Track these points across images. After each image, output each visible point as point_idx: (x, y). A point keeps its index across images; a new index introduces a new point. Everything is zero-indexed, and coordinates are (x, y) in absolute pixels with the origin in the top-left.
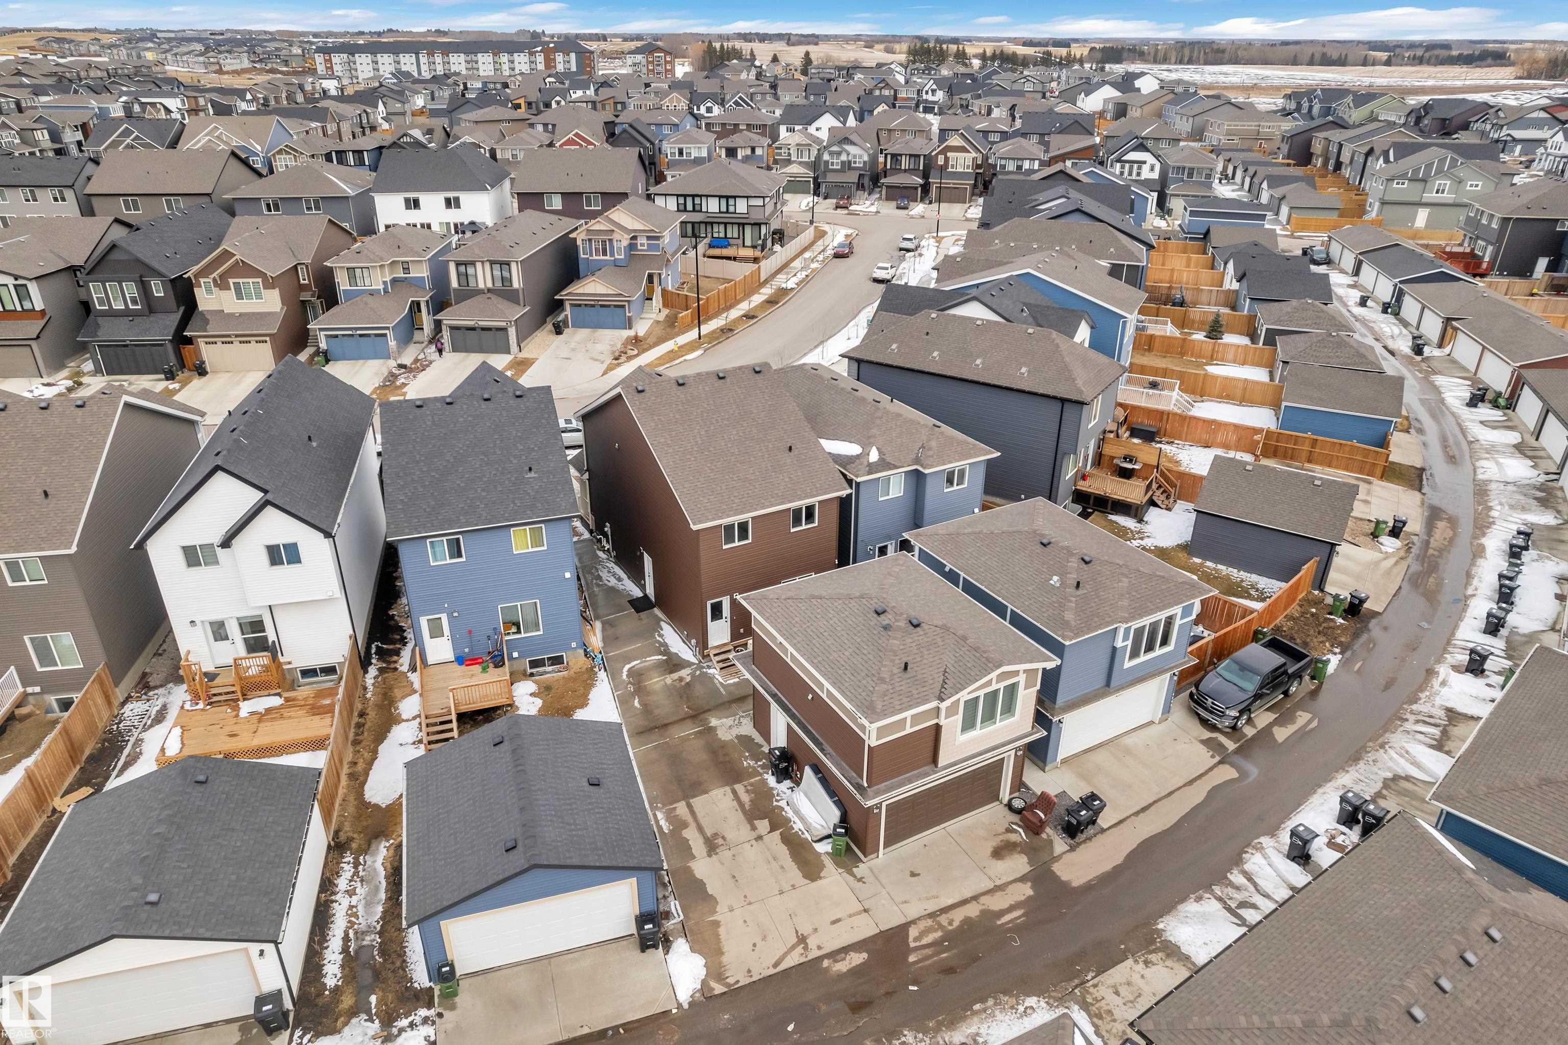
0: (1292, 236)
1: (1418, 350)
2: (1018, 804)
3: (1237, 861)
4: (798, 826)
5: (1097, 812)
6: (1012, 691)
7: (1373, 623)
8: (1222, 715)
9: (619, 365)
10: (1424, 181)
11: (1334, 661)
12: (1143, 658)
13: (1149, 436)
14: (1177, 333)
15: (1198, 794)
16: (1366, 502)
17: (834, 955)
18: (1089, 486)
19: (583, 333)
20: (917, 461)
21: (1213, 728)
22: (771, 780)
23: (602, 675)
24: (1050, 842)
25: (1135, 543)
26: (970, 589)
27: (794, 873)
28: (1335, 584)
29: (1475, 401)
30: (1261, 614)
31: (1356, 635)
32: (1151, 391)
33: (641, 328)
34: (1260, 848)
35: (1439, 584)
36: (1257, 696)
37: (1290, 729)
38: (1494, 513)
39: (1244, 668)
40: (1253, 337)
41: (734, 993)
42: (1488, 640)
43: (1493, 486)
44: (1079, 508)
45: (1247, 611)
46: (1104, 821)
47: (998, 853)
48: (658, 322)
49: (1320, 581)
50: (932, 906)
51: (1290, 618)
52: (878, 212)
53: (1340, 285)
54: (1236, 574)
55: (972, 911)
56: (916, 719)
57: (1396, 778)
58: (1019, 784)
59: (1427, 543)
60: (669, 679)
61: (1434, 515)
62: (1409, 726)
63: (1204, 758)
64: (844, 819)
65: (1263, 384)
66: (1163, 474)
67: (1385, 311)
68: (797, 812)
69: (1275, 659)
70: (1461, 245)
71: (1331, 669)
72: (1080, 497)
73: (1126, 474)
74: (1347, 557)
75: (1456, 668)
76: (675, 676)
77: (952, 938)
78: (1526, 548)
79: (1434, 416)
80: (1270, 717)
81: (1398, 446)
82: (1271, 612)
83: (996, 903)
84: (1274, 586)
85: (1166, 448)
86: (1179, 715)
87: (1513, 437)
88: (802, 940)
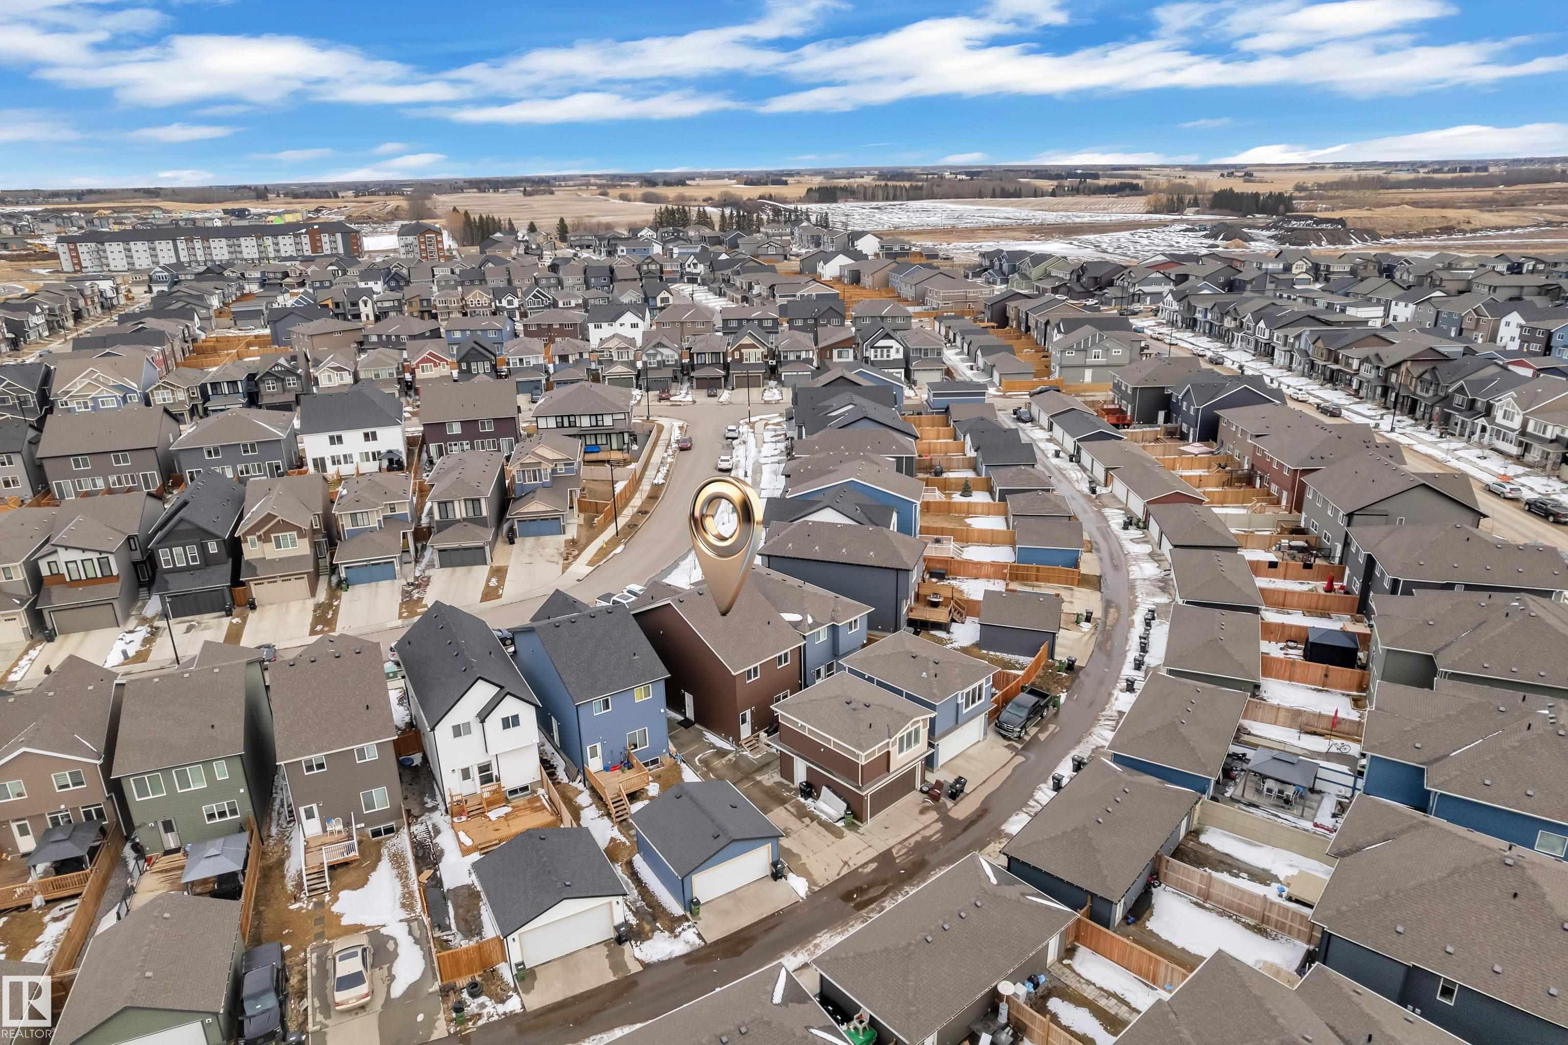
0: (1004, 396)
1: (1093, 491)
2: (926, 789)
3: (1031, 796)
4: (824, 817)
5: (964, 784)
6: (917, 732)
7: (1081, 674)
8: (1013, 731)
9: (570, 564)
10: (1085, 350)
11: (1063, 697)
12: (971, 707)
13: (941, 576)
14: (943, 498)
15: (1008, 770)
16: (1071, 602)
17: (863, 866)
18: (914, 615)
19: (530, 541)
20: (833, 619)
21: (1009, 739)
22: (802, 800)
23: (683, 765)
24: (945, 804)
25: (949, 646)
26: (880, 684)
27: (831, 837)
28: (1060, 655)
29: (1126, 526)
30: (1023, 677)
31: (1073, 681)
32: (937, 545)
33: (572, 532)
34: (1040, 789)
35: (1112, 647)
36: (1028, 719)
37: (1047, 734)
38: (1139, 600)
39: (1019, 706)
40: (991, 492)
41: (823, 889)
42: (1136, 673)
43: (1138, 582)
44: (912, 629)
45: (1016, 676)
46: (967, 789)
47: (922, 812)
48: (580, 525)
49: (1051, 654)
50: (899, 839)
51: (1038, 677)
52: (694, 402)
53: (1041, 440)
54: (1007, 657)
55: (918, 838)
56: (880, 749)
57: (1097, 747)
58: (923, 781)
59: (1105, 623)
60: (724, 761)
61: (1108, 605)
62: (1101, 723)
63: (1008, 754)
64: (848, 808)
65: (1003, 532)
66: (956, 602)
67: (1071, 461)
68: (822, 811)
69: (1033, 699)
70: (1113, 402)
71: (1062, 700)
72: (911, 623)
73: (935, 605)
74: (1064, 638)
75: (1121, 690)
76: (726, 758)
77: (911, 850)
78: (1153, 618)
79: (1106, 540)
80: (1036, 729)
81: (1086, 562)
82: (1028, 675)
83: (927, 833)
84: (1027, 660)
85: (953, 582)
86: (992, 736)
87: (1147, 548)
88: (846, 863)
